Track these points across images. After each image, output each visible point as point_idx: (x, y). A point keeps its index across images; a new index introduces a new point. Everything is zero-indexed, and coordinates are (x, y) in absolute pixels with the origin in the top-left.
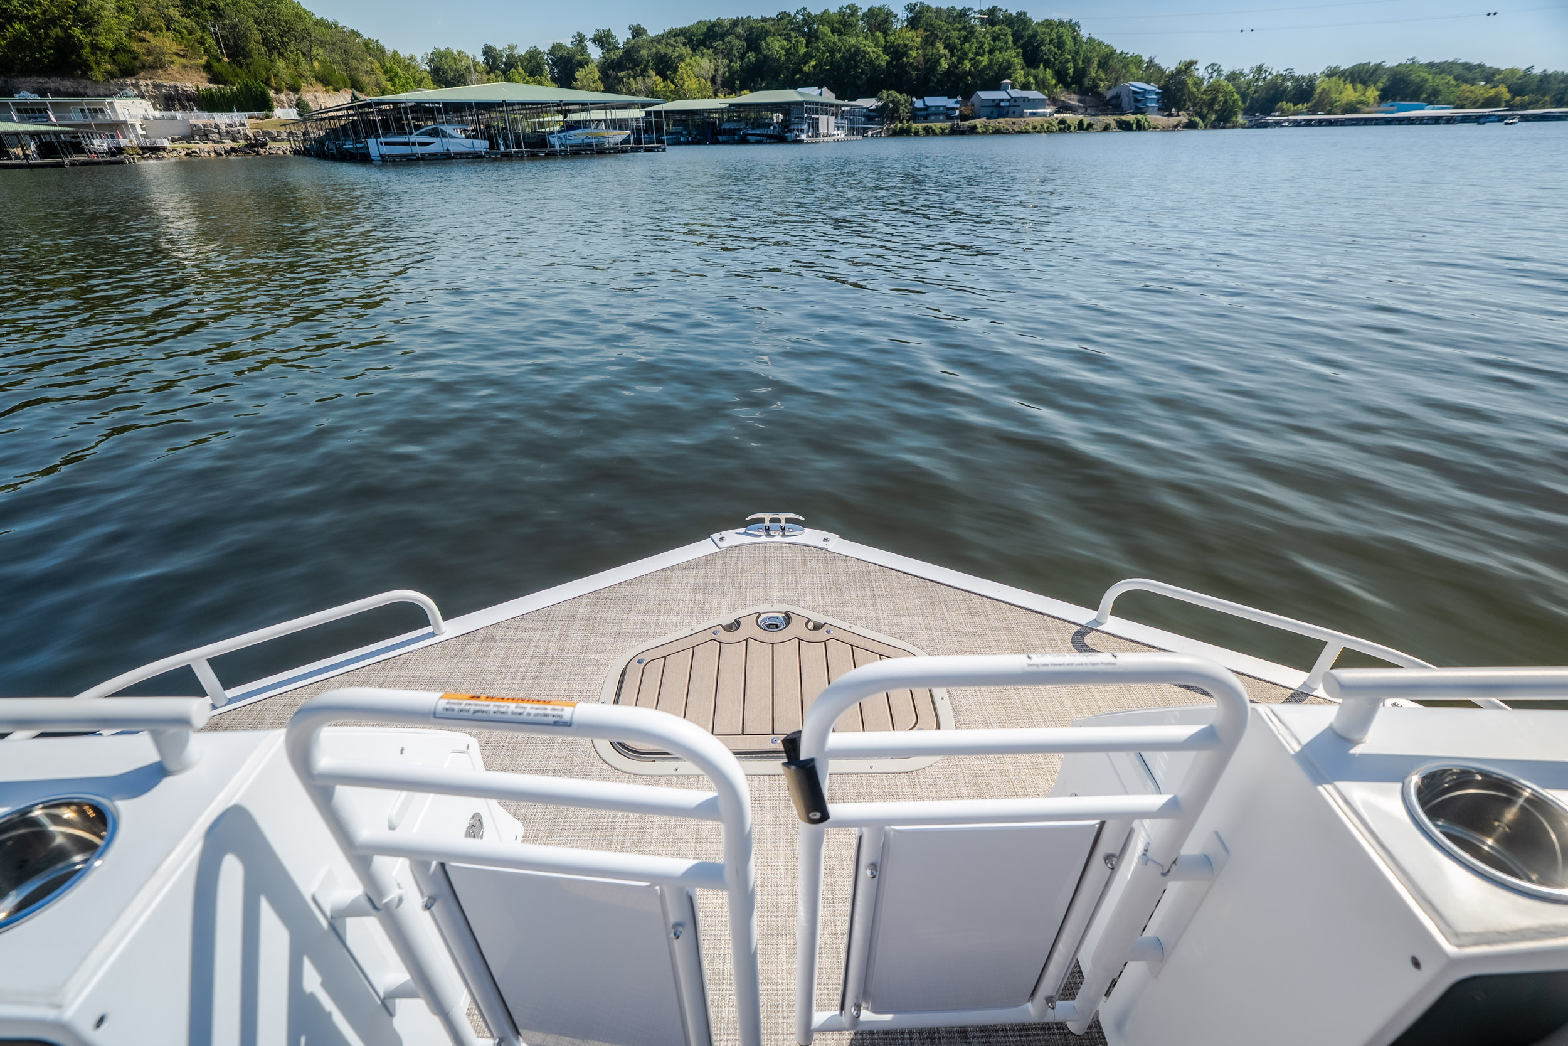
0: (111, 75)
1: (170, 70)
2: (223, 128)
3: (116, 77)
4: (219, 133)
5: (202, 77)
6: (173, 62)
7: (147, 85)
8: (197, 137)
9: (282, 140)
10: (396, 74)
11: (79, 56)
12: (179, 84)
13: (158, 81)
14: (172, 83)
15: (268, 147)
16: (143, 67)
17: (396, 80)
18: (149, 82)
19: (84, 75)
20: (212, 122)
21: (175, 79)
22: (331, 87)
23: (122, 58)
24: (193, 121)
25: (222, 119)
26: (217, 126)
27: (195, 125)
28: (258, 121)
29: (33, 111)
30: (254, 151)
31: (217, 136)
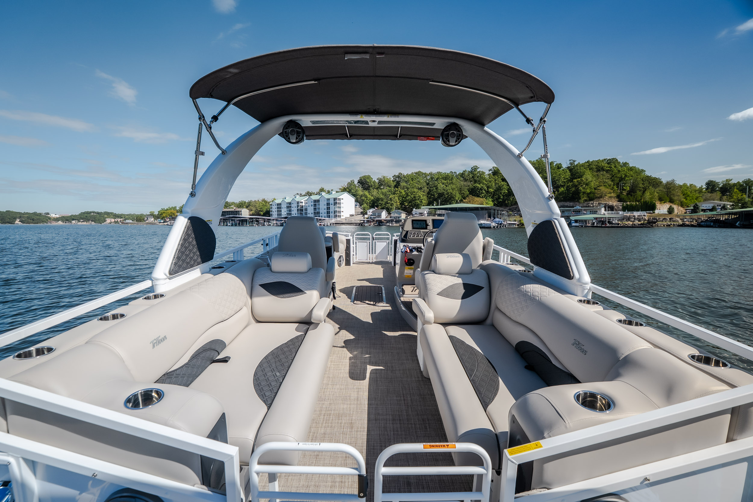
0: (586, 200)
1: (605, 199)
2: (636, 217)
3: (587, 201)
4: (634, 219)
5: (615, 200)
6: (606, 196)
7: (596, 203)
8: (625, 220)
9: (660, 221)
10: (688, 196)
11: (578, 196)
12: (607, 203)
13: (600, 202)
14: (605, 203)
15: (657, 223)
16: (596, 198)
17: (688, 198)
18: (597, 202)
19: (578, 201)
20: (631, 214)
21: (606, 201)
22: (663, 202)
23: (592, 195)
24: (625, 214)
25: (636, 214)
26: (634, 216)
27: (626, 216)
28: (649, 214)
29: (578, 212)
30: (650, 225)
31: (633, 219)
